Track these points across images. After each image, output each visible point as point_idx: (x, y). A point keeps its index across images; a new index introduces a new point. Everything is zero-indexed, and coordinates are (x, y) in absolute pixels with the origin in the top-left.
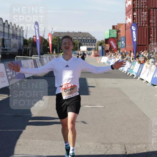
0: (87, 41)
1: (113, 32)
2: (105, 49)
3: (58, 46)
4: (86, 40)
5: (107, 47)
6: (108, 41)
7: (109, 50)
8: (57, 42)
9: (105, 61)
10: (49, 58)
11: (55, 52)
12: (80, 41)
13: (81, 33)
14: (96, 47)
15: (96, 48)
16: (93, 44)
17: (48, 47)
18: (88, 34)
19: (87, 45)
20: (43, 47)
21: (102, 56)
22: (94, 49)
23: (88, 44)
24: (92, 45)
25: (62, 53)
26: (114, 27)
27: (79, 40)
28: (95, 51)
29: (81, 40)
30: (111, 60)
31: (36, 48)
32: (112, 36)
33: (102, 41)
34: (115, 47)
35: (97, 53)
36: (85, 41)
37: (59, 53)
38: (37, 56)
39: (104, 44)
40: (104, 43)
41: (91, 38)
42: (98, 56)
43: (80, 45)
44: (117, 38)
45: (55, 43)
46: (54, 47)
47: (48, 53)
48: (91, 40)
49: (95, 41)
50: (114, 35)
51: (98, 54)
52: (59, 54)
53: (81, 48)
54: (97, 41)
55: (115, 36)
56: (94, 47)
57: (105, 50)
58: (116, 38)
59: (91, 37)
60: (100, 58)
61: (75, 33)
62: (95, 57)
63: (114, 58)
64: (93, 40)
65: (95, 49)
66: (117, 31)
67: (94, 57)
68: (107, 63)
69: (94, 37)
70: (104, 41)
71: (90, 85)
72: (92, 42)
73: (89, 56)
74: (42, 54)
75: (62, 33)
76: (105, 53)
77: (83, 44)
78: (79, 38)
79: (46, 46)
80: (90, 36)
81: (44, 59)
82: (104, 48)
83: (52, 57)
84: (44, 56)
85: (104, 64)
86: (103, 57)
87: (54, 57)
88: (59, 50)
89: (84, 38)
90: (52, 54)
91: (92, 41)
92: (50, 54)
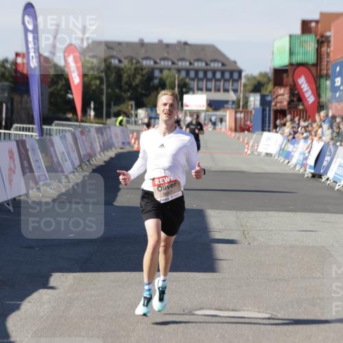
0: (210, 75)
1: (302, 44)
2: (273, 104)
3: (105, 92)
4: (205, 72)
5: (279, 97)
6: (285, 75)
7: (286, 108)
8: (101, 79)
9: (274, 150)
10: (74, 135)
11: (92, 113)
12: (183, 74)
13: (187, 47)
14: (241, 96)
15: (238, 101)
16: (229, 85)
17: (70, 96)
18: (213, 49)
19: (208, 90)
20: (52, 94)
21: (263, 130)
22: (233, 102)
23: (211, 85)
24: (226, 90)
25: (120, 118)
26: (306, 26)
27: (179, 71)
28: (236, 112)
29: (188, 71)
30: (293, 144)
31: (25, 96)
32: (298, 58)
33: (261, 74)
34: (310, 98)
35: (245, 121)
36: (201, 75)
37: (108, 116)
38: (31, 126)
39: (270, 86)
40: (268, 84)
41: (223, 65)
42: (248, 130)
43: (184, 89)
44: (317, 64)
45: (93, 82)
46: (89, 95)
47: (70, 116)
48: (223, 73)
49: (236, 76)
50: (308, 53)
51: (249, 123)
52: (109, 121)
53: (187, 98)
54: (243, 74)
55: (311, 59)
56: (232, 96)
57: (273, 108)
58: (313, 65)
59: (224, 61)
60: (255, 135)
61: (168, 46)
62: (238, 134)
63: (306, 138)
64: (231, 73)
65: (236, 104)
66: (318, 41)
67: (233, 134)
68: (279, 155)
69: (235, 62)
70: (271, 75)
71: (218, 236)
72: (225, 80)
73: (214, 129)
74: (47, 120)
75: (120, 44)
76: (271, 118)
77: (194, 84)
78: (180, 63)
79: (60, 90)
80: (220, 58)
81: (56, 139)
82: (270, 102)
83: (82, 133)
84: (53, 127)
85: (267, 158)
86: (266, 134)
87: (89, 131)
88: (109, 106)
89: (197, 65)
90: (82, 121)
91: (227, 75)
92: (77, 121)
